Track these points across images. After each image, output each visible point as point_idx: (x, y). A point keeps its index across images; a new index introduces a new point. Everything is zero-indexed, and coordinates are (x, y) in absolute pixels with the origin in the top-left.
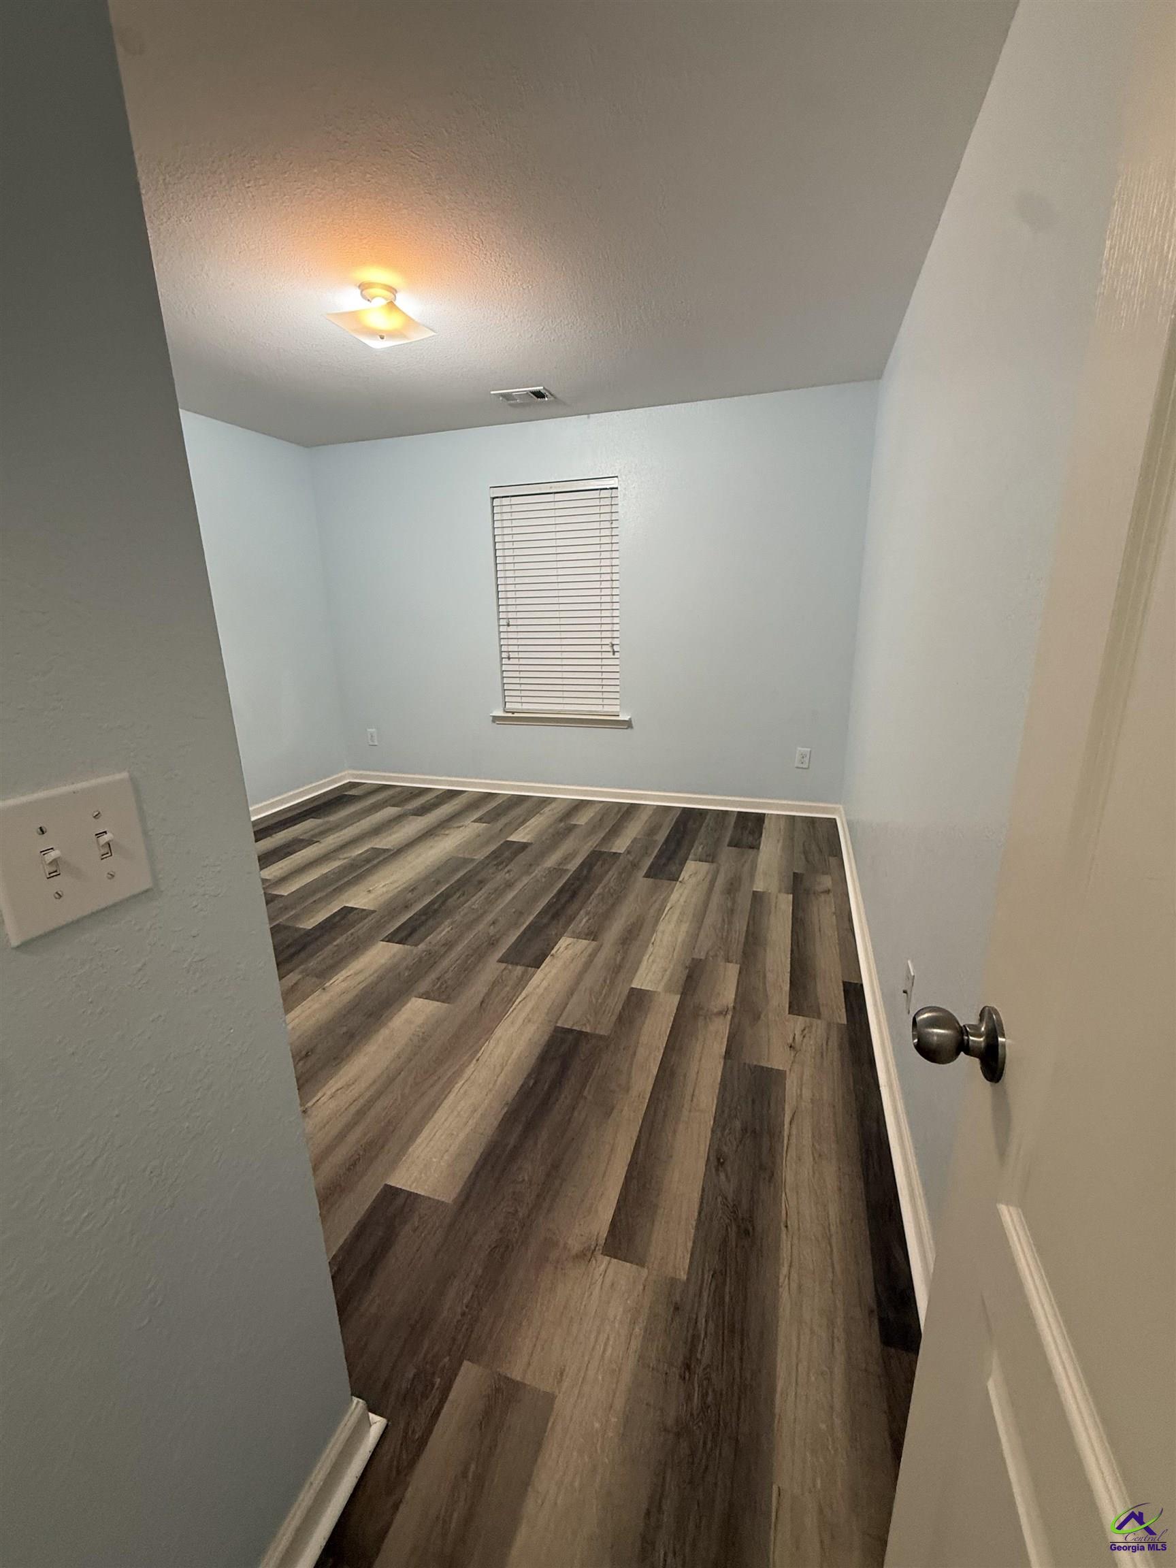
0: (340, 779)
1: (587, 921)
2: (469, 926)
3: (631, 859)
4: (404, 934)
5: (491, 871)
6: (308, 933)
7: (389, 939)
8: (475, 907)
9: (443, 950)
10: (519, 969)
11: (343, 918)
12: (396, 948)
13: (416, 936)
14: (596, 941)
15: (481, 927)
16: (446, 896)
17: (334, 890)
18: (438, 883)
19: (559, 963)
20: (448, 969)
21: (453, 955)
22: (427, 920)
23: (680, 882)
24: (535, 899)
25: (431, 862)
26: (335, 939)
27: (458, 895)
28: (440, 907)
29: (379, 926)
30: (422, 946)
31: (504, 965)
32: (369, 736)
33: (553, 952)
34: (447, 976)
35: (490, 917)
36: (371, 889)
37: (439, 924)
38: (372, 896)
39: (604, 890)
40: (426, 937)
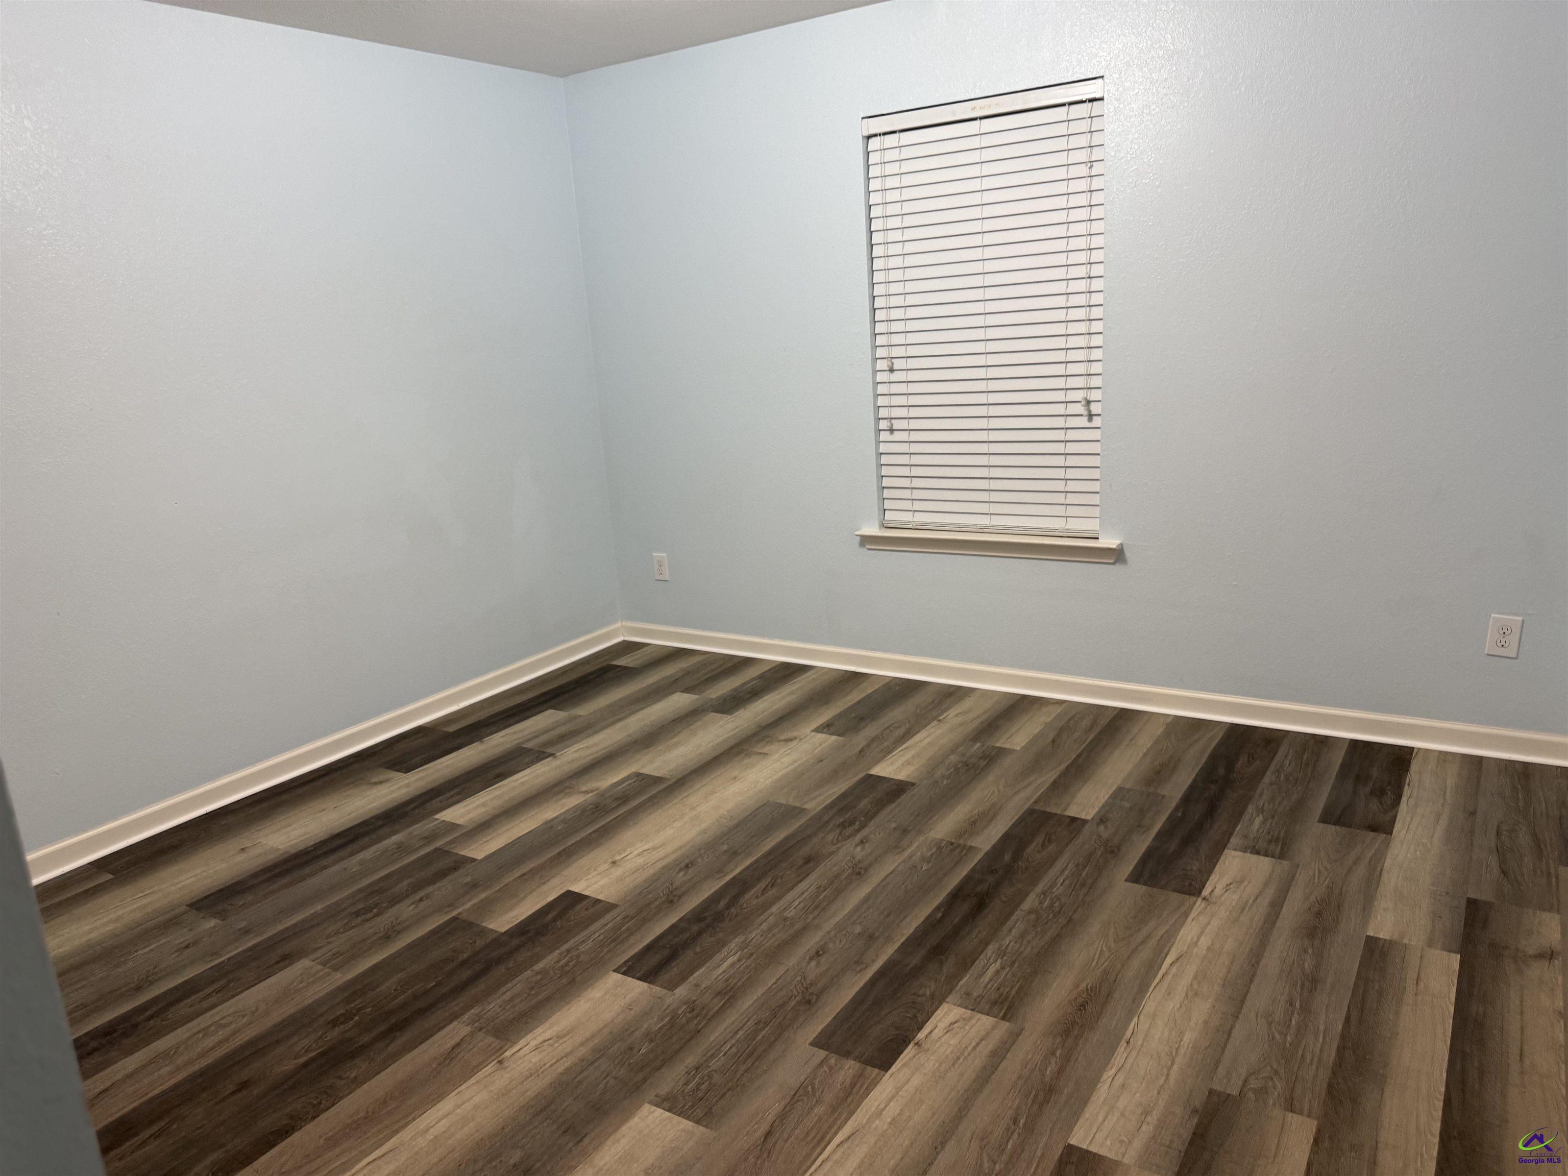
0: (608, 636)
1: (997, 972)
2: (773, 955)
3: (1105, 835)
4: (654, 960)
5: (830, 837)
6: (500, 940)
7: (628, 970)
8: (790, 914)
9: (718, 1004)
10: (850, 1067)
11: (560, 916)
12: (636, 987)
13: (675, 969)
14: (1009, 1021)
15: (794, 959)
16: (741, 885)
17: (559, 854)
18: (733, 854)
19: (930, 1063)
20: (719, 1050)
21: (732, 1019)
22: (700, 933)
23: (1204, 899)
24: (904, 906)
25: (728, 811)
26: (538, 958)
27: (762, 885)
28: (728, 907)
29: (616, 939)
30: (682, 991)
31: (823, 1053)
32: (656, 567)
33: (921, 1035)
34: (715, 1064)
35: (812, 941)
36: (618, 858)
37: (722, 944)
38: (617, 872)
39: (1041, 903)
40: (691, 973)
